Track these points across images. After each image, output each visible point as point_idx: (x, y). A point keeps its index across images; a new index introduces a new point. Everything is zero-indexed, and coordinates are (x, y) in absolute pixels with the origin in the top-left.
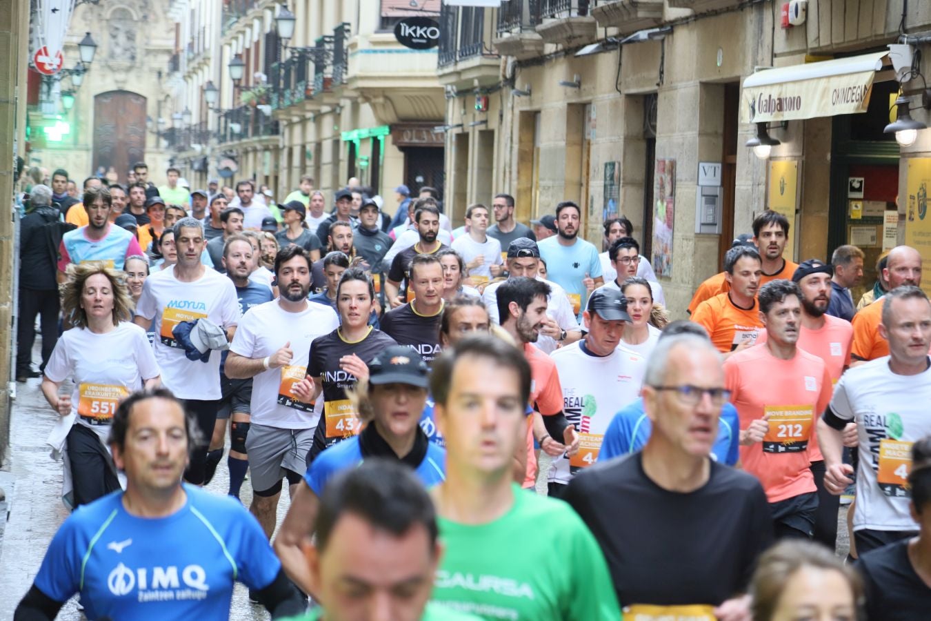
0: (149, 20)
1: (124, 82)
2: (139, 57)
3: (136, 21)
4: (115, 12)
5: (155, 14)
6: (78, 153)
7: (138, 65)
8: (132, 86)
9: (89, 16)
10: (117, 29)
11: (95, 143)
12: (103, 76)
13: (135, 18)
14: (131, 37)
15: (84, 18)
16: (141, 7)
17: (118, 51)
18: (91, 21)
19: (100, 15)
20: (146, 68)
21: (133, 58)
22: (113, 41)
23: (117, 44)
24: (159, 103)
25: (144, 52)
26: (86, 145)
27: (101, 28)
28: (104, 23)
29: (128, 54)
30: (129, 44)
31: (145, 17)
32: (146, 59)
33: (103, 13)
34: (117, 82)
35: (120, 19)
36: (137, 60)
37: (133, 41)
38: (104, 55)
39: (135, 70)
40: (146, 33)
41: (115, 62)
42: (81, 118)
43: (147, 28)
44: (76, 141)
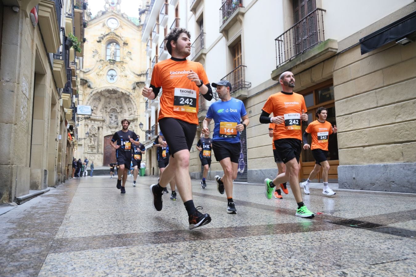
0: (123, 112)
3: (118, 113)
4: (111, 110)
5: (125, 110)
6: (99, 155)
7: (119, 126)
9: (102, 110)
10: (112, 115)
11: (104, 152)
12: (107, 130)
13: (118, 111)
15: (101, 111)
16: (120, 108)
17: (112, 122)
18: (103, 112)
19: (106, 111)
21: (117, 124)
22: (110, 119)
23: (112, 120)
26: (102, 152)
27: (106, 115)
28: (107, 113)
29: (116, 123)
30: (116, 120)
31: (121, 111)
33: (107, 110)
34: (112, 132)
35: (113, 112)
36: (119, 125)
37: (117, 119)
38: (108, 123)
39: (118, 128)
40: (122, 116)
41: (111, 125)
42: (100, 143)
43: (122, 115)
44: (98, 151)
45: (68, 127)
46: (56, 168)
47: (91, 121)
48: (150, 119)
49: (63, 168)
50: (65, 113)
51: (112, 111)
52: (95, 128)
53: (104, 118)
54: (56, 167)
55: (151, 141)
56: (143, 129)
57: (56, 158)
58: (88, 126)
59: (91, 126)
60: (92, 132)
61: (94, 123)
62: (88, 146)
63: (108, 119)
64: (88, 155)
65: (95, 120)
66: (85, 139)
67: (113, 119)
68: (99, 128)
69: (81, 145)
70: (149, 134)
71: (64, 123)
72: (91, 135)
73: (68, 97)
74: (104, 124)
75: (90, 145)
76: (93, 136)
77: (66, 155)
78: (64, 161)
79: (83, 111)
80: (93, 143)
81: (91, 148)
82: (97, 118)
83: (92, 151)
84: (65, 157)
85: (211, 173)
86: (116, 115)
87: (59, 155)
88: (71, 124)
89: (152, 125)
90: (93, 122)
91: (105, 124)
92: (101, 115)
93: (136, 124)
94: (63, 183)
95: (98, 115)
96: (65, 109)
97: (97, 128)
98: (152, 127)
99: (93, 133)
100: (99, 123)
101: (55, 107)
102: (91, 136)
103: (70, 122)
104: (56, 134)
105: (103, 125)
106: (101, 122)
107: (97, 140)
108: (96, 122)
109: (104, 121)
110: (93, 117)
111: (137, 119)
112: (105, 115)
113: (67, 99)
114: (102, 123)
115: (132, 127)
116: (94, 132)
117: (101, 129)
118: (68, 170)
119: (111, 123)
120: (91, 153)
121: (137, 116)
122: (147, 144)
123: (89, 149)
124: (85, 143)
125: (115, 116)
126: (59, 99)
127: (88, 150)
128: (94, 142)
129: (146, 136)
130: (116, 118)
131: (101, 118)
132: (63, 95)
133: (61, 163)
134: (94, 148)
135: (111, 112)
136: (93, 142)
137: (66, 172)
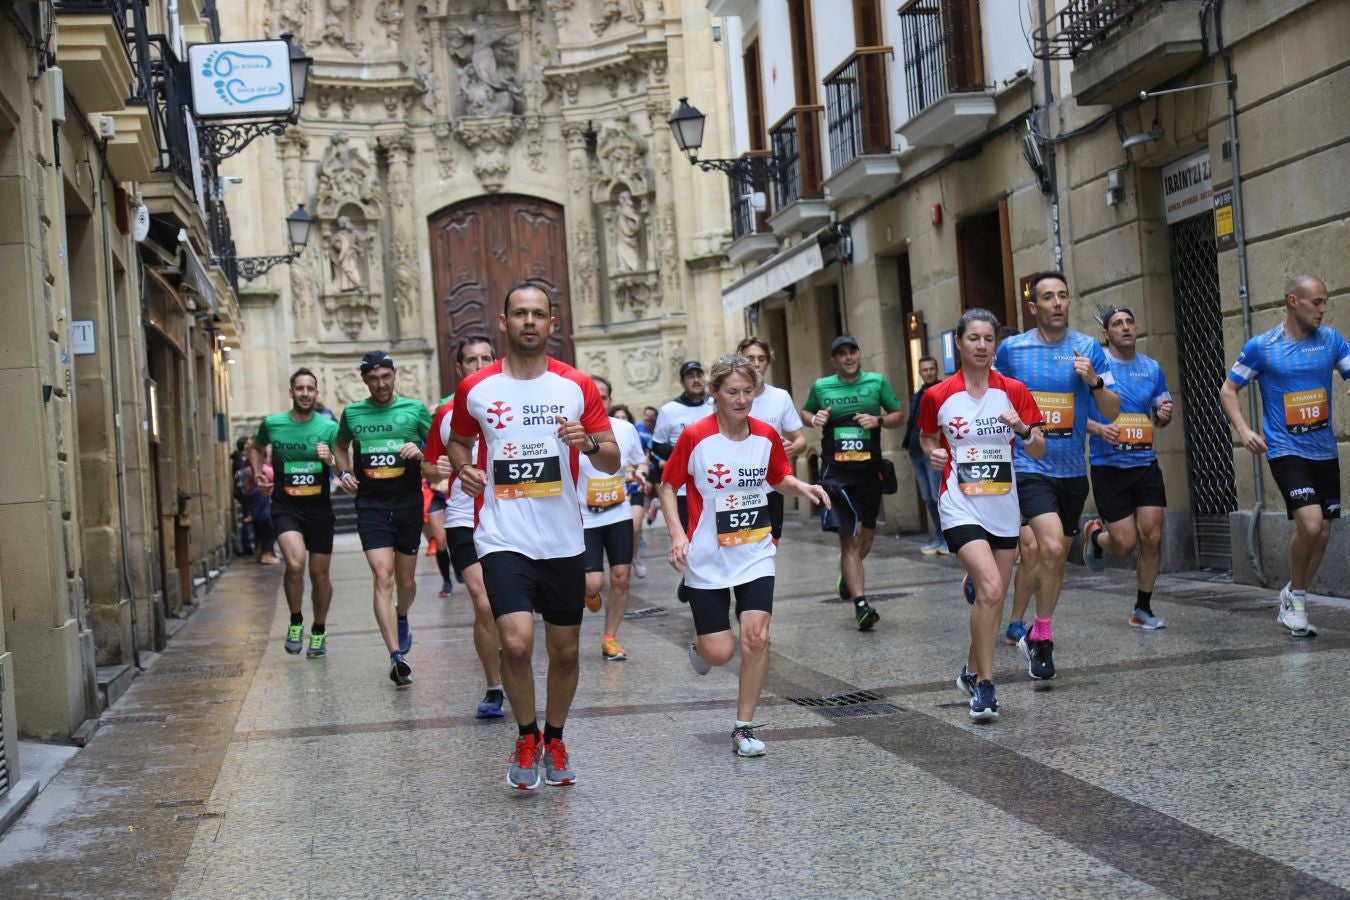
1: (503, 172)
2: (531, 104)
3: (517, 15)
6: (407, 362)
7: (532, 124)
8: (523, 179)
9: (394, 11)
10: (469, 40)
11: (442, 334)
12: (446, 163)
14: (506, 58)
15: (385, 21)
17: (478, 93)
18: (401, 23)
20: (553, 132)
21: (517, 109)
22: (460, 71)
23: (474, 77)
24: (596, 210)
25: (543, 92)
26: (423, 340)
27: (429, 45)
28: (435, 26)
29: (505, 99)
30: (501, 77)
32: (550, 109)
34: (480, 174)
35: (474, 16)
36: (528, 113)
37: (513, 66)
38: (445, 110)
39: (525, 139)
40: (545, 39)
41: (472, 125)
42: (404, 273)
43: (545, 28)
44: (395, 335)
45: (141, 229)
46: (80, 589)
47: (323, 107)
48: (752, 58)
49: (142, 545)
50: (102, 146)
51: (466, 11)
52: (353, 153)
53: (411, 73)
54: (77, 579)
55: (780, 240)
56: (702, 155)
57: (66, 516)
58: (304, 146)
59: (326, 143)
60: (336, 194)
61: (346, 120)
62: (323, 298)
63: (441, 74)
64: (330, 366)
65: (348, 96)
66: (290, 259)
67: (484, 75)
68: (382, 154)
69: (272, 298)
70: (760, 187)
71: (101, 220)
72: (332, 211)
73: (101, 40)
74: (419, 116)
75: (332, 288)
76: (344, 220)
77: (154, 448)
78: (136, 492)
79: (235, 87)
80: (356, 276)
81: (341, 315)
82: (365, 74)
83: (353, 337)
84: (144, 462)
85: (1266, 526)
86: (496, 34)
87: (90, 474)
88: (159, 206)
89: (772, 118)
90: (335, 112)
91: (427, 119)
92: (392, 50)
93: (657, 97)
94: (149, 660)
95: (365, 55)
96: (96, 119)
97: (369, 157)
98: (778, 130)
99: (344, 200)
100: (378, 112)
101: (10, 152)
102: (335, 225)
103: (151, 189)
104: (45, 339)
105: (410, 126)
106: (391, 108)
107: (377, 248)
108: (360, 113)
109: (413, 95)
110: (332, 72)
111: (660, 54)
112: (415, 42)
113: (96, 56)
114: (400, 113)
115: (627, 120)
116: (350, 193)
117: (398, 159)
118: (181, 532)
119: (468, 102)
120: (350, 349)
121: (662, 25)
122: (752, 268)
123: (328, 325)
124: (294, 282)
125: (494, 45)
126: (34, 80)
127: (324, 334)
128: (362, 263)
129: (738, 207)
130: (500, 64)
131: (393, 72)
132: (63, 30)
133: (110, 530)
134: (368, 309)
135: (460, 18)
136: (350, 265)
137: (171, 555)
